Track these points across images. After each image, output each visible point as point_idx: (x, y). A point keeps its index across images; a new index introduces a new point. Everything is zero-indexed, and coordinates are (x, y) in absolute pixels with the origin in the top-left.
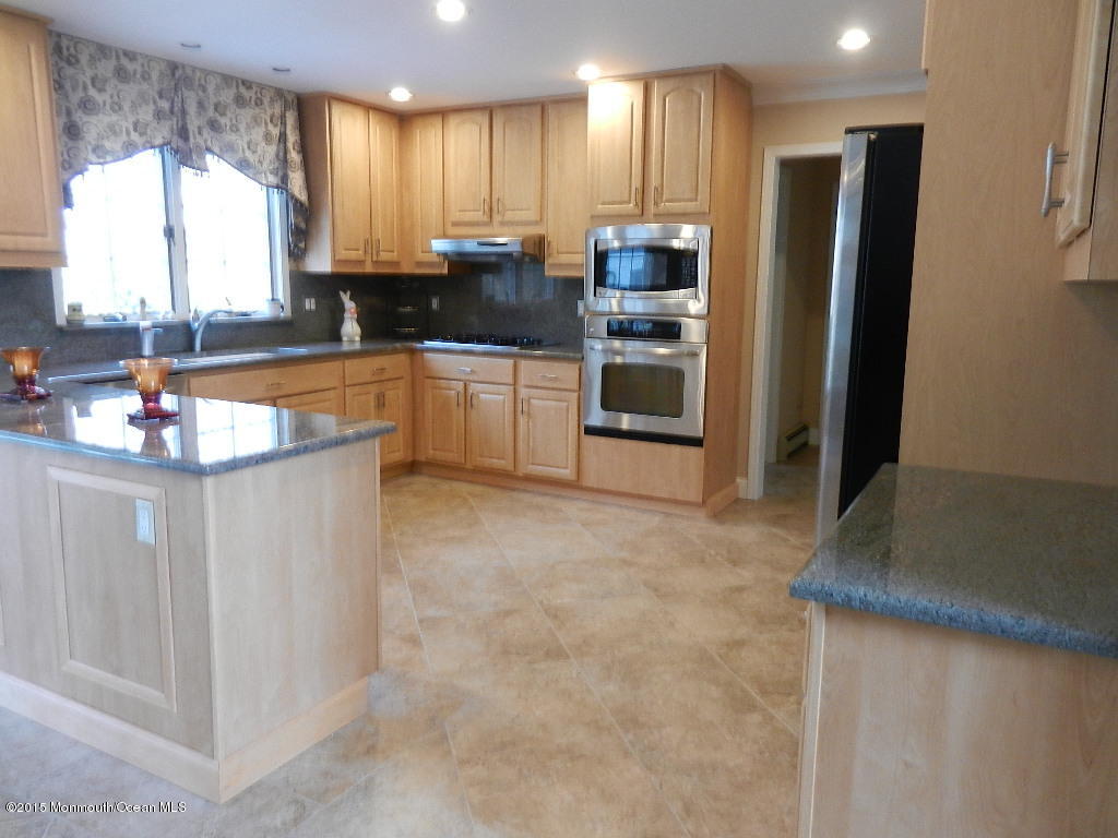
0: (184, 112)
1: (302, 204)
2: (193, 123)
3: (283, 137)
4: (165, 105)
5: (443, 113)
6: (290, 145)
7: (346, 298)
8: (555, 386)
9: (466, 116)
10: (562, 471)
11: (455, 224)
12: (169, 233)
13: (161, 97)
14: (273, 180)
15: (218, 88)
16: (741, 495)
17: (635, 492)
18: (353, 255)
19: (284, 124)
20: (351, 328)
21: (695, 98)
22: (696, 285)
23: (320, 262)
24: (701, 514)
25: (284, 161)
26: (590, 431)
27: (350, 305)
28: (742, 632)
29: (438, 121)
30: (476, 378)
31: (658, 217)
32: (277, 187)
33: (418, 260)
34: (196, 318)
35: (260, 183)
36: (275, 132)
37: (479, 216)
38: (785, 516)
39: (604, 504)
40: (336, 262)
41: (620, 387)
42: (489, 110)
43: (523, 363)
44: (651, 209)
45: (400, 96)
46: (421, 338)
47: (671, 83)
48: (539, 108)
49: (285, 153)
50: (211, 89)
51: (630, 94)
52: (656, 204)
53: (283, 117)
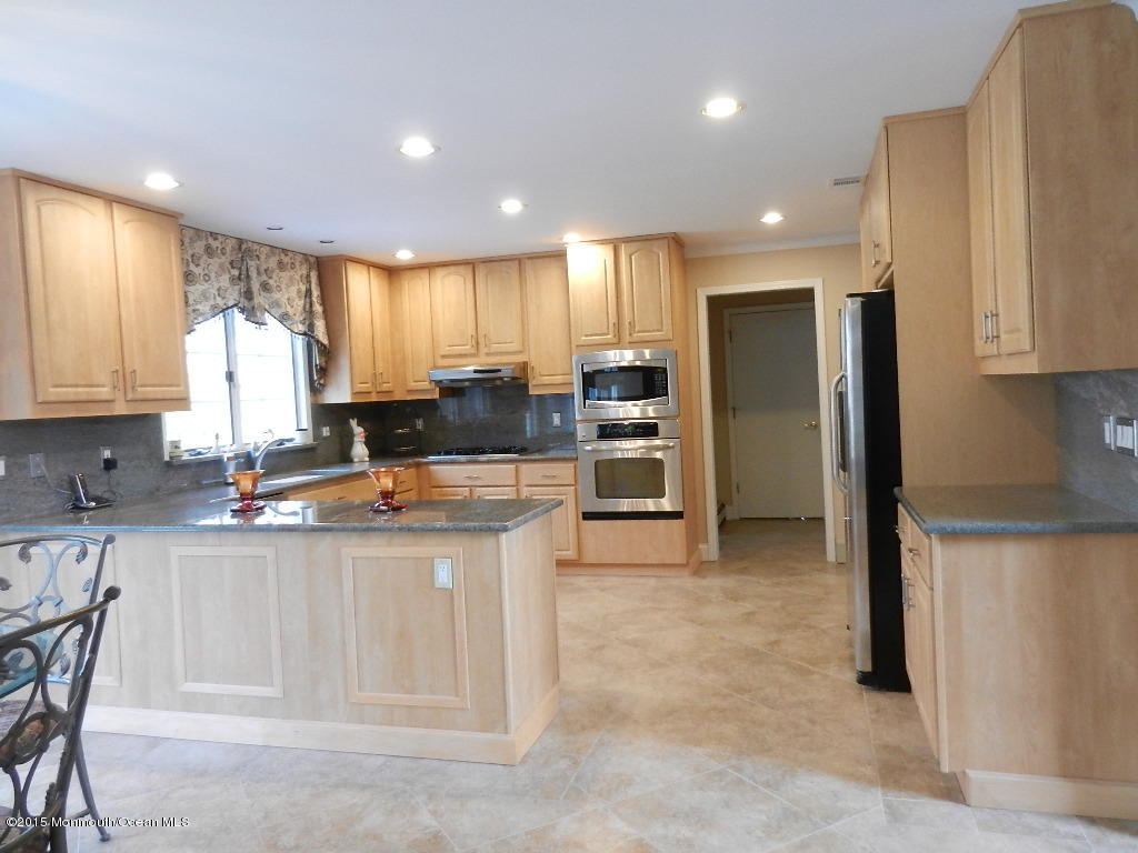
0: (248, 276)
1: (325, 347)
2: (255, 286)
3: (309, 293)
4: (236, 272)
5: (429, 267)
6: (314, 299)
7: (353, 423)
8: (555, 482)
9: (452, 269)
10: (564, 553)
11: (443, 357)
12: (230, 377)
13: (233, 267)
14: (302, 328)
15: (268, 256)
16: (705, 558)
17: (630, 562)
18: (364, 387)
19: (309, 282)
20: (360, 450)
21: (655, 258)
22: (667, 394)
23: (340, 394)
24: (686, 572)
25: (310, 312)
26: (588, 516)
27: (358, 430)
28: (773, 637)
29: (424, 274)
30: (478, 483)
31: (632, 344)
32: (305, 334)
33: (409, 388)
34: (256, 449)
35: (292, 331)
36: (303, 288)
37: (467, 349)
38: (746, 568)
39: (603, 576)
40: (355, 394)
41: (611, 478)
42: (471, 265)
43: (524, 467)
44: (627, 338)
45: (404, 256)
46: (424, 454)
47: (634, 246)
48: (517, 262)
49: (311, 306)
50: (263, 257)
51: (603, 254)
52: (630, 335)
53: (308, 276)
